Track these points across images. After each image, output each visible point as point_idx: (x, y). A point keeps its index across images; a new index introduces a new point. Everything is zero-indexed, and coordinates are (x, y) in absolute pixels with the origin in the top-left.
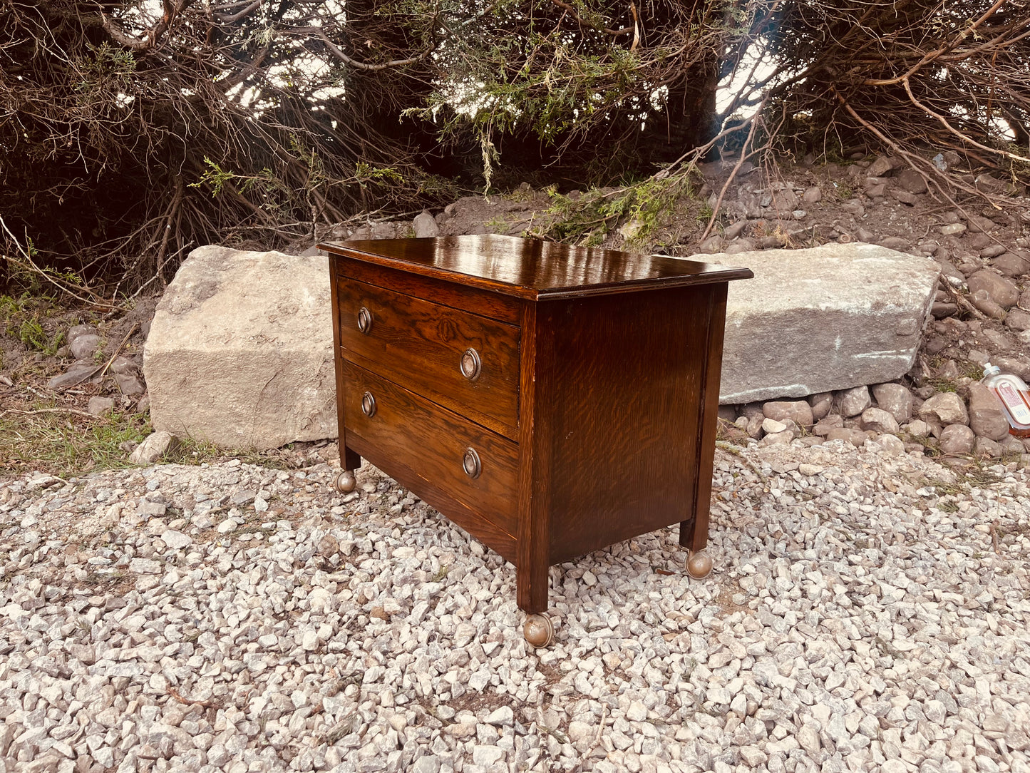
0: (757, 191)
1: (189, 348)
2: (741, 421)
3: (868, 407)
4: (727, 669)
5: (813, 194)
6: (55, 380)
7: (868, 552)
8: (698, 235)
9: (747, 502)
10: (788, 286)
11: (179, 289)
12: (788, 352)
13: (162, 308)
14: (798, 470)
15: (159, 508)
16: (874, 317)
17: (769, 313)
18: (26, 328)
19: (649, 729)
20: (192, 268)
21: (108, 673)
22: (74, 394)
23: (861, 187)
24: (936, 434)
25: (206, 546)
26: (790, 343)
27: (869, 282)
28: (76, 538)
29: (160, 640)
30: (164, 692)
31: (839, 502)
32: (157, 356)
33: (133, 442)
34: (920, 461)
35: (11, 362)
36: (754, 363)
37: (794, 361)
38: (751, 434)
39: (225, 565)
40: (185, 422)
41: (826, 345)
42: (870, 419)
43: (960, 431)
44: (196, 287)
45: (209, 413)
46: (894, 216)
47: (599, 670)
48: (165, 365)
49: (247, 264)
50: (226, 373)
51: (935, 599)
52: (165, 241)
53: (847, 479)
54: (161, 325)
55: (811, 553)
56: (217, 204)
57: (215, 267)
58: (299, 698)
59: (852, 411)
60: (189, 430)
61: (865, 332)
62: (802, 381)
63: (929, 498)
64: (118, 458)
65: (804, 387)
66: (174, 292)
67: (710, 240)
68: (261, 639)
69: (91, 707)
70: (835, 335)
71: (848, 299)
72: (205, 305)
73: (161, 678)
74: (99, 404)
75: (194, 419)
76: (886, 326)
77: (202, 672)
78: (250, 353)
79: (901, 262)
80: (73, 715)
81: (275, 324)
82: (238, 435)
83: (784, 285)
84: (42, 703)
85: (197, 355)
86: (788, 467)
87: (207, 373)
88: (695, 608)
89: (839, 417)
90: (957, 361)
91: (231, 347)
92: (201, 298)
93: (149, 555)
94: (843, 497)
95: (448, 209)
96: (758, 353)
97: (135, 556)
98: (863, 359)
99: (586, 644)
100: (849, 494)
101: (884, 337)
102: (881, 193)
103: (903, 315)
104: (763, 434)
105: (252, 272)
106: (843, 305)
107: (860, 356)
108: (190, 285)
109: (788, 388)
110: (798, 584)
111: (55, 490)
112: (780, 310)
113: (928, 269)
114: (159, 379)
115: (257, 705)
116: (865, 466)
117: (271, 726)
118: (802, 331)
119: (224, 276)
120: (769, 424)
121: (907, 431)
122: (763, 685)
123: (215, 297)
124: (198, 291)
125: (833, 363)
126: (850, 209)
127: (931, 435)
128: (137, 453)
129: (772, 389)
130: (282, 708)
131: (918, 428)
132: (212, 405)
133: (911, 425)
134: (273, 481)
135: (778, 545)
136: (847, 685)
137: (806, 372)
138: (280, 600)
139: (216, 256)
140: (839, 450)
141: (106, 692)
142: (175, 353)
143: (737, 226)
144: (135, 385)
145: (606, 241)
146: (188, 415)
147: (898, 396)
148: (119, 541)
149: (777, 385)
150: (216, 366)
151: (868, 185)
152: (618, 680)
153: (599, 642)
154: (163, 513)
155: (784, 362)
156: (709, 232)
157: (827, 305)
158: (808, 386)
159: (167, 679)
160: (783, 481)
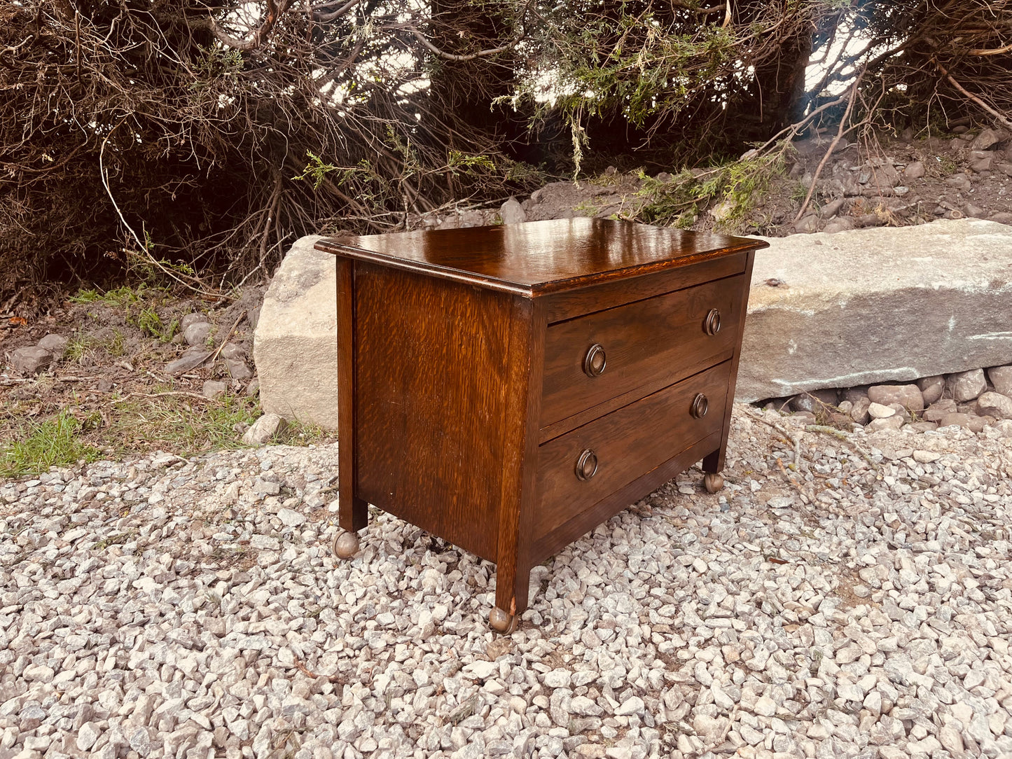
0: (854, 168)
1: (296, 334)
2: (844, 406)
3: (984, 391)
4: (856, 665)
5: (915, 169)
6: (172, 365)
7: (996, 544)
8: (792, 214)
9: (858, 489)
10: (896, 265)
11: (284, 278)
12: (896, 334)
13: (271, 296)
14: (912, 456)
15: (273, 487)
16: (992, 296)
17: (876, 294)
18: (144, 317)
19: (778, 725)
20: (296, 257)
21: (240, 646)
22: (190, 379)
23: (965, 161)
25: (319, 524)
26: (898, 324)
27: (986, 259)
28: (200, 515)
29: (284, 614)
30: (292, 666)
31: (960, 491)
32: (266, 341)
33: (245, 424)
35: (131, 349)
36: (859, 346)
37: (902, 343)
38: (856, 419)
40: (292, 405)
41: (938, 326)
42: (988, 404)
44: (301, 275)
45: (315, 396)
46: (1002, 191)
47: (719, 660)
48: (274, 350)
50: (330, 358)
52: (266, 233)
53: (968, 468)
54: (270, 313)
55: (933, 544)
56: (313, 197)
57: (319, 256)
58: (421, 676)
59: (966, 395)
60: (296, 412)
61: (981, 312)
62: (911, 364)
64: (232, 439)
65: (913, 370)
66: (280, 281)
67: (805, 220)
68: (379, 616)
69: (225, 679)
70: (949, 316)
71: (963, 278)
72: (309, 292)
73: (289, 652)
74: (213, 388)
75: (300, 402)
76: (1004, 305)
77: (326, 647)
80: (208, 687)
83: (891, 264)
84: (178, 675)
85: (303, 341)
86: (901, 453)
87: (313, 357)
88: (815, 600)
89: (952, 401)
92: (306, 286)
93: (267, 532)
94: (964, 486)
95: (534, 195)
96: (864, 335)
97: (255, 532)
98: (978, 341)
99: (704, 633)
100: (970, 482)
101: (1002, 317)
102: (987, 167)
104: (869, 419)
106: (958, 284)
107: (976, 337)
108: (295, 273)
109: (896, 371)
110: (924, 578)
111: (178, 469)
112: (888, 290)
114: (269, 363)
115: (381, 683)
116: (986, 453)
117: (396, 703)
118: (912, 312)
119: (327, 264)
120: (875, 409)
122: (897, 682)
123: (318, 285)
124: (302, 279)
125: (946, 345)
126: (956, 184)
128: (249, 434)
129: (877, 372)
130: (406, 686)
132: (317, 388)
135: (897, 536)
136: (987, 684)
137: (916, 354)
138: (393, 579)
140: (956, 437)
141: (239, 663)
142: (284, 338)
143: (835, 204)
144: (243, 369)
145: (697, 222)
146: (294, 398)
148: (239, 517)
149: (884, 368)
150: (322, 351)
151: (973, 159)
153: (717, 632)
154: (277, 492)
155: (891, 344)
156: (805, 211)
157: (941, 283)
158: (918, 369)
159: (294, 653)
160: (896, 468)
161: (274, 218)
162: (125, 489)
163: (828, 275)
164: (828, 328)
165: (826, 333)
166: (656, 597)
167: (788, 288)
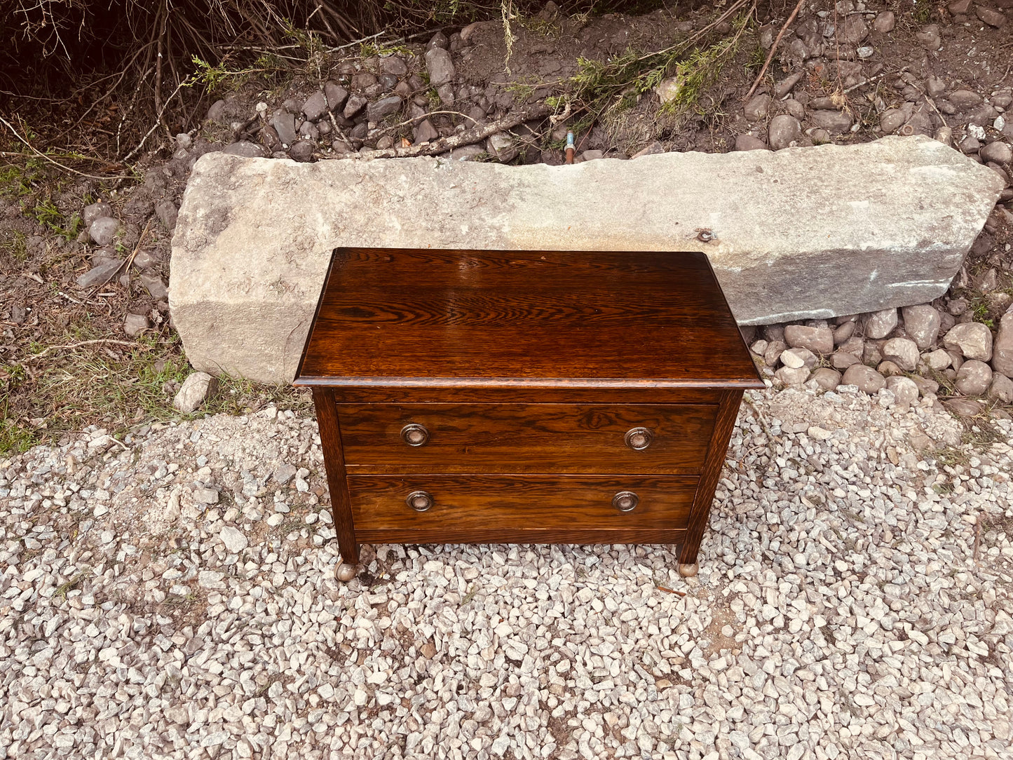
0: (822, 14)
1: (212, 299)
2: (760, 345)
5: (885, 21)
6: (83, 280)
7: (855, 557)
8: (743, 91)
9: (751, 472)
10: (831, 212)
11: (190, 220)
12: (818, 284)
13: (178, 245)
14: (807, 433)
15: (211, 497)
16: (917, 253)
17: (805, 254)
20: (199, 188)
22: (106, 298)
24: (956, 367)
25: (258, 548)
26: (822, 277)
27: (922, 208)
28: (147, 540)
29: (238, 692)
31: (840, 481)
32: (182, 307)
33: (174, 382)
34: (930, 411)
35: (35, 249)
36: (782, 294)
37: (823, 291)
38: (768, 362)
39: (279, 579)
40: (218, 360)
41: (860, 278)
42: (892, 353)
43: (980, 371)
44: (207, 217)
45: (240, 353)
46: (972, 52)
47: (600, 733)
48: (192, 314)
49: (256, 180)
50: (250, 320)
51: (903, 637)
54: (180, 267)
55: (801, 559)
57: (224, 184)
59: (875, 333)
60: (223, 367)
61: (904, 266)
62: (829, 306)
63: (929, 472)
65: (830, 310)
66: (186, 224)
67: (758, 99)
68: (320, 690)
70: (872, 270)
71: (893, 237)
72: (220, 240)
73: (246, 746)
74: (134, 324)
75: (227, 359)
76: (929, 261)
77: (276, 733)
78: (272, 304)
79: (962, 174)
81: (294, 265)
82: (270, 373)
83: (827, 209)
85: (222, 306)
86: (797, 428)
87: (233, 320)
89: (861, 340)
90: (997, 271)
91: (253, 298)
92: (215, 231)
93: (213, 565)
94: (844, 473)
96: (788, 285)
97: (203, 564)
98: (897, 287)
99: (591, 697)
100: (850, 469)
101: (923, 270)
103: (948, 252)
104: (779, 364)
105: (262, 192)
106: (886, 244)
107: (894, 285)
108: (201, 212)
109: (814, 312)
110: (783, 611)
111: (115, 456)
112: (816, 250)
113: (989, 189)
114: (188, 325)
116: (873, 429)
118: (838, 267)
119: (234, 198)
120: (787, 356)
121: (927, 362)
122: (735, 756)
123: (228, 229)
124: (210, 223)
125: (865, 291)
126: (925, 42)
127: (951, 367)
128: (179, 398)
129: (796, 313)
131: (939, 359)
132: (241, 346)
133: (931, 355)
134: (310, 447)
135: (772, 544)
136: (805, 759)
137: (835, 299)
138: (331, 633)
139: (222, 168)
140: (851, 407)
142: (199, 304)
143: (790, 81)
145: (640, 102)
146: (220, 355)
147: (926, 321)
148: (184, 544)
149: (802, 310)
150: (241, 314)
152: (615, 744)
153: (602, 695)
154: (216, 501)
155: (813, 292)
156: (759, 85)
157: (869, 244)
158: (834, 310)
159: (251, 747)
160: (790, 443)
161: (164, 53)
162: (69, 493)
163: (762, 224)
164: (753, 281)
165: (750, 285)
166: (557, 649)
167: (719, 243)
